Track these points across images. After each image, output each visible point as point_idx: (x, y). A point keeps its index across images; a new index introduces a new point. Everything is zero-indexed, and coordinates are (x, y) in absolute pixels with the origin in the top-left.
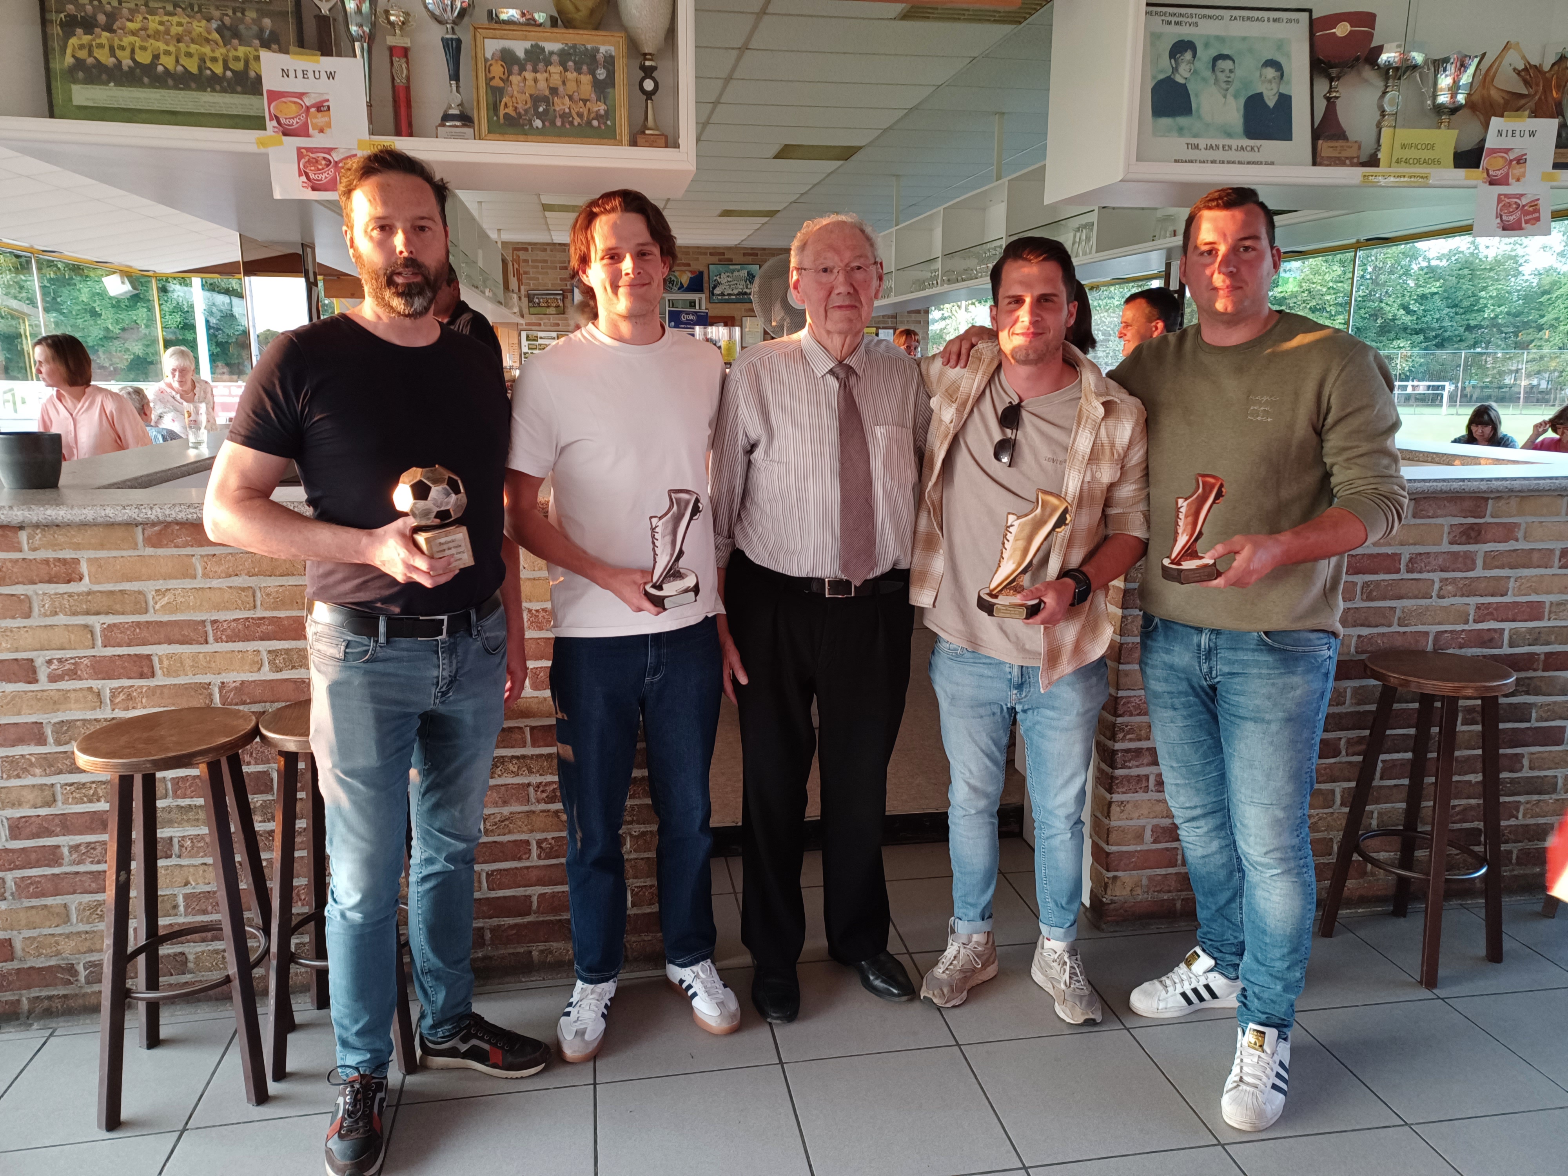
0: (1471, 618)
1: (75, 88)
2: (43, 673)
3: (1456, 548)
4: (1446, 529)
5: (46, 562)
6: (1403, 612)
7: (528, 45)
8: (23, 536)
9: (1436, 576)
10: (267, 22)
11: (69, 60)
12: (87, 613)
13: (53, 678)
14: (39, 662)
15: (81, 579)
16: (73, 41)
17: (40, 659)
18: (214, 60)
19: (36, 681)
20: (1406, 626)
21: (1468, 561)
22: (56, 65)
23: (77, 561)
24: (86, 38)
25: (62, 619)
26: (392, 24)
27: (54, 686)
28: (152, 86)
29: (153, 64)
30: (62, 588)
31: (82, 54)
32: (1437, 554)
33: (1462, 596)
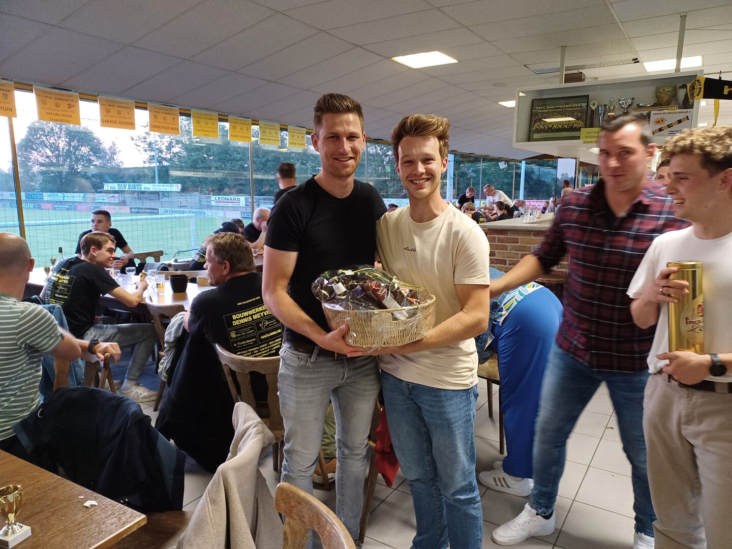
1: (535, 135)
2: (507, 264)
5: (512, 238)
7: (648, 112)
8: (509, 232)
10: (579, 114)
11: (534, 128)
12: (518, 251)
13: (509, 264)
14: (507, 261)
15: (518, 243)
16: (536, 124)
17: (507, 260)
18: (566, 125)
19: (506, 265)
22: (532, 130)
23: (518, 239)
24: (539, 123)
25: (513, 251)
26: (610, 110)
27: (510, 266)
28: (551, 132)
29: (552, 127)
30: (514, 244)
31: (537, 127)
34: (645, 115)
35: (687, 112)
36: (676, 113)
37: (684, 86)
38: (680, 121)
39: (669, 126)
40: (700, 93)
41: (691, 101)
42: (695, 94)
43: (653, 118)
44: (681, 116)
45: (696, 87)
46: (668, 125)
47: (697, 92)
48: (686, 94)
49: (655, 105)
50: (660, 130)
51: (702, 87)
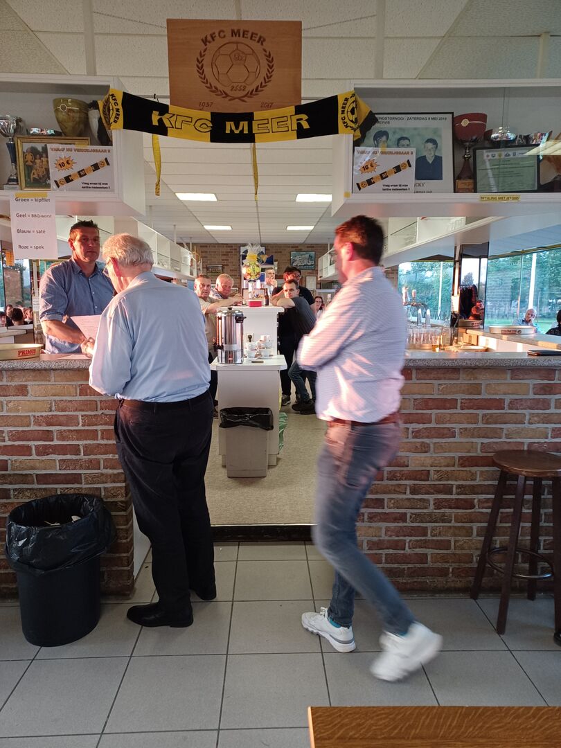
0: (549, 435)
3: (537, 397)
4: (531, 386)
6: (508, 431)
9: (527, 412)
20: (510, 438)
21: (546, 404)
32: (526, 400)
33: (543, 423)
34: (40, 149)
35: (105, 151)
36: (87, 151)
37: (94, 105)
38: (96, 167)
39: (81, 174)
40: (118, 118)
41: (108, 131)
42: (112, 120)
43: (53, 157)
44: (97, 158)
45: (111, 108)
46: (79, 172)
47: (114, 115)
48: (100, 120)
49: (57, 134)
50: (68, 179)
51: (120, 106)
